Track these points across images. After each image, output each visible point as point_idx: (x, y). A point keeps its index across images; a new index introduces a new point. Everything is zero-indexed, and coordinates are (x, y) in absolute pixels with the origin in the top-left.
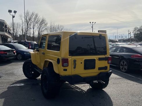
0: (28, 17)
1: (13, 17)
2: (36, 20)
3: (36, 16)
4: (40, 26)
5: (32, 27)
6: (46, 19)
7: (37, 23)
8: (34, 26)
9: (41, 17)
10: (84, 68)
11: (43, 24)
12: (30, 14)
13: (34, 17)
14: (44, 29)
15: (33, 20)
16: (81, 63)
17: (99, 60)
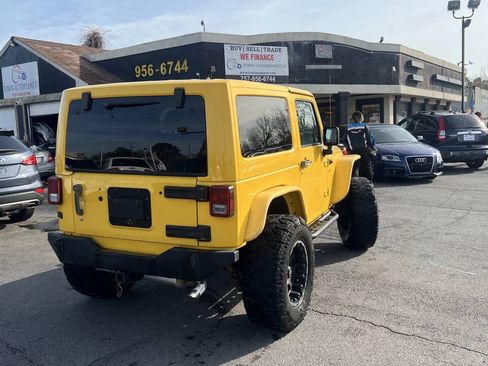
10: (110, 217)
16: (101, 199)
17: (166, 196)
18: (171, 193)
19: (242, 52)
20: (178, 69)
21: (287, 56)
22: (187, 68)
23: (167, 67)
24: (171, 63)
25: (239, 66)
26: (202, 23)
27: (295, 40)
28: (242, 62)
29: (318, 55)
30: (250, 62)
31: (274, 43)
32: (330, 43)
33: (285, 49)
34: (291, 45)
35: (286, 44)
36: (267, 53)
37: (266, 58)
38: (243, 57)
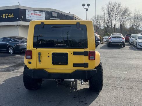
0: (110, 8)
1: (87, 10)
2: (119, 10)
3: (119, 6)
4: (122, 17)
5: (113, 18)
6: (129, 9)
7: (119, 13)
8: (115, 17)
9: (123, 7)
10: (52, 62)
11: (126, 14)
12: (113, 5)
13: (116, 7)
14: (126, 19)
15: (115, 10)
16: (49, 57)
17: (74, 55)
18: (75, 54)
19: (31, 12)
20: (10, 16)
21: (44, 15)
22: (13, 16)
23: (6, 16)
24: (7, 14)
25: (31, 17)
26: (19, 2)
27: (47, 10)
28: (31, 16)
29: (53, 15)
30: (34, 16)
31: (41, 11)
32: (56, 12)
33: (44, 13)
34: (46, 12)
35: (44, 11)
36: (39, 14)
37: (39, 15)
38: (32, 14)
